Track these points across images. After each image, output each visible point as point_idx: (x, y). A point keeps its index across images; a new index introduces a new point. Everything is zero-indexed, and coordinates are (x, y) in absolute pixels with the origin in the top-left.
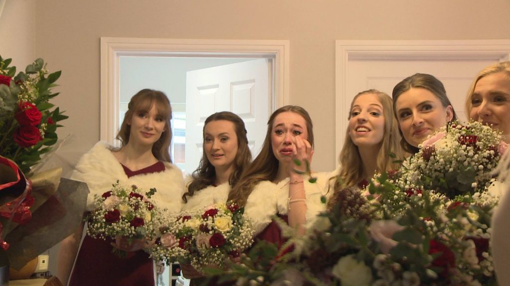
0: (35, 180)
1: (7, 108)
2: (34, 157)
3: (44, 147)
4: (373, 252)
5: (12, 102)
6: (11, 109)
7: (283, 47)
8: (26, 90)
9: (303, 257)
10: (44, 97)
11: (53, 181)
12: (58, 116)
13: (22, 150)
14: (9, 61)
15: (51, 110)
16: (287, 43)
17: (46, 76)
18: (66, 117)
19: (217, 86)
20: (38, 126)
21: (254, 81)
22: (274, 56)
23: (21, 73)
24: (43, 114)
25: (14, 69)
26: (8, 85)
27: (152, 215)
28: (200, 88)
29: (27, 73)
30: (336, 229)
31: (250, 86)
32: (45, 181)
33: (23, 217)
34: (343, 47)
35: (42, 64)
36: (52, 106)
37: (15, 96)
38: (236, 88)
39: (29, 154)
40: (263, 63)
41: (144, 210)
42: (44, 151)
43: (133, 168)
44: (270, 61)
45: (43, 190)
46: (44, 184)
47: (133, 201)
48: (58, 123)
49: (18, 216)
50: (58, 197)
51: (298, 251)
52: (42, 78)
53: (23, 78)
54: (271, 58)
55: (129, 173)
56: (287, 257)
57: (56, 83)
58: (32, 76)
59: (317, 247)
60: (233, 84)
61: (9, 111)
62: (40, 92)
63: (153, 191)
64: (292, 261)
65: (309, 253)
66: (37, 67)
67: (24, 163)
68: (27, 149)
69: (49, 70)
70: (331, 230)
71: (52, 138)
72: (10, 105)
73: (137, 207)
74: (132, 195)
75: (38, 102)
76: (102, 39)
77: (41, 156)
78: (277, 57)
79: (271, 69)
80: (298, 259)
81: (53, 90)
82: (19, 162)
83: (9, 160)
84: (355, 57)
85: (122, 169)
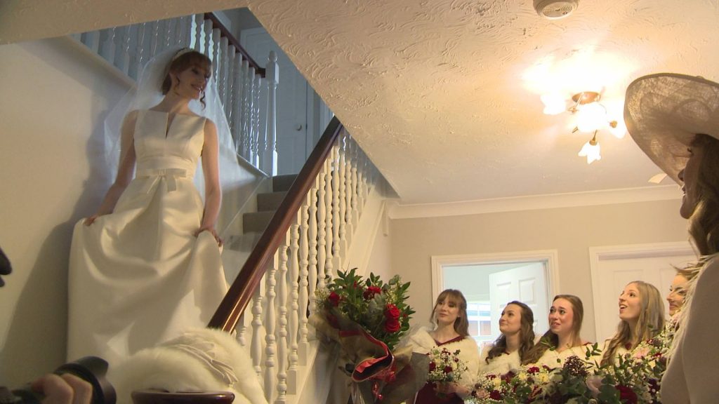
0: (397, 354)
1: (379, 308)
2: (395, 339)
3: (401, 332)
4: (587, 397)
5: (382, 304)
6: (382, 309)
7: (553, 254)
8: (390, 297)
9: (547, 396)
10: (401, 299)
11: (408, 355)
12: (409, 311)
13: (389, 335)
14: (378, 277)
15: (405, 308)
16: (556, 252)
17: (401, 286)
18: (414, 312)
19: (510, 283)
20: (398, 319)
21: (534, 278)
22: (547, 261)
23: (386, 284)
24: (400, 311)
25: (381, 282)
26: (380, 293)
27: (458, 365)
28: (498, 285)
29: (390, 284)
30: (566, 382)
31: (531, 282)
32: (403, 355)
33: (391, 379)
34: (594, 252)
35: (398, 278)
36: (405, 305)
37: (384, 300)
38: (523, 284)
39: (392, 337)
40: (540, 265)
41: (452, 362)
42: (402, 335)
43: (441, 341)
44: (545, 264)
45: (401, 360)
46: (402, 357)
47: (444, 356)
48: (409, 316)
49: (388, 378)
50: (411, 365)
51: (544, 393)
52: (399, 288)
53: (386, 288)
54: (545, 262)
55: (439, 344)
56: (538, 396)
57: (407, 289)
58: (392, 287)
59: (555, 392)
60: (520, 281)
61: (380, 311)
62: (398, 297)
63: (458, 352)
64: (541, 398)
65: (550, 395)
66: (395, 280)
67: (389, 343)
68: (391, 335)
69: (402, 282)
70: (563, 382)
71: (406, 326)
72: (380, 307)
73: (446, 360)
74: (443, 352)
75: (397, 303)
76: (433, 258)
77: (400, 338)
78: (549, 261)
79: (546, 271)
80: (544, 398)
81: (405, 295)
82: (386, 343)
83: (382, 342)
84: (603, 258)
85: (434, 341)
